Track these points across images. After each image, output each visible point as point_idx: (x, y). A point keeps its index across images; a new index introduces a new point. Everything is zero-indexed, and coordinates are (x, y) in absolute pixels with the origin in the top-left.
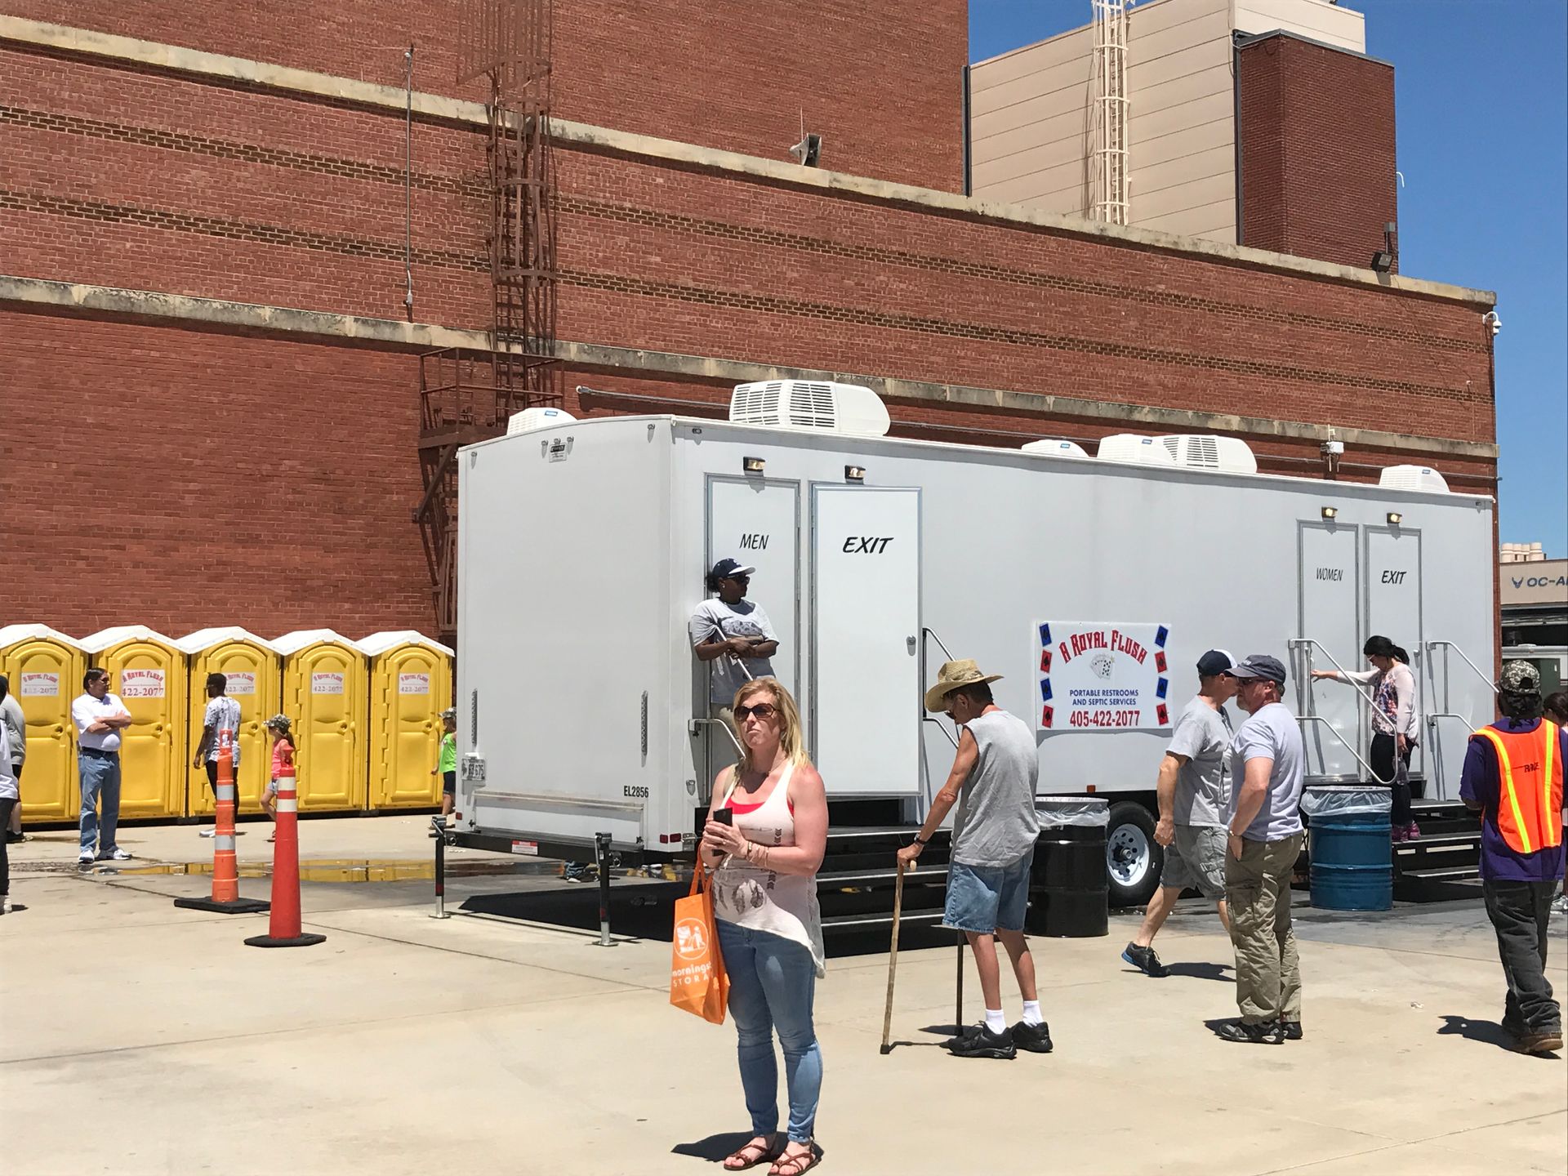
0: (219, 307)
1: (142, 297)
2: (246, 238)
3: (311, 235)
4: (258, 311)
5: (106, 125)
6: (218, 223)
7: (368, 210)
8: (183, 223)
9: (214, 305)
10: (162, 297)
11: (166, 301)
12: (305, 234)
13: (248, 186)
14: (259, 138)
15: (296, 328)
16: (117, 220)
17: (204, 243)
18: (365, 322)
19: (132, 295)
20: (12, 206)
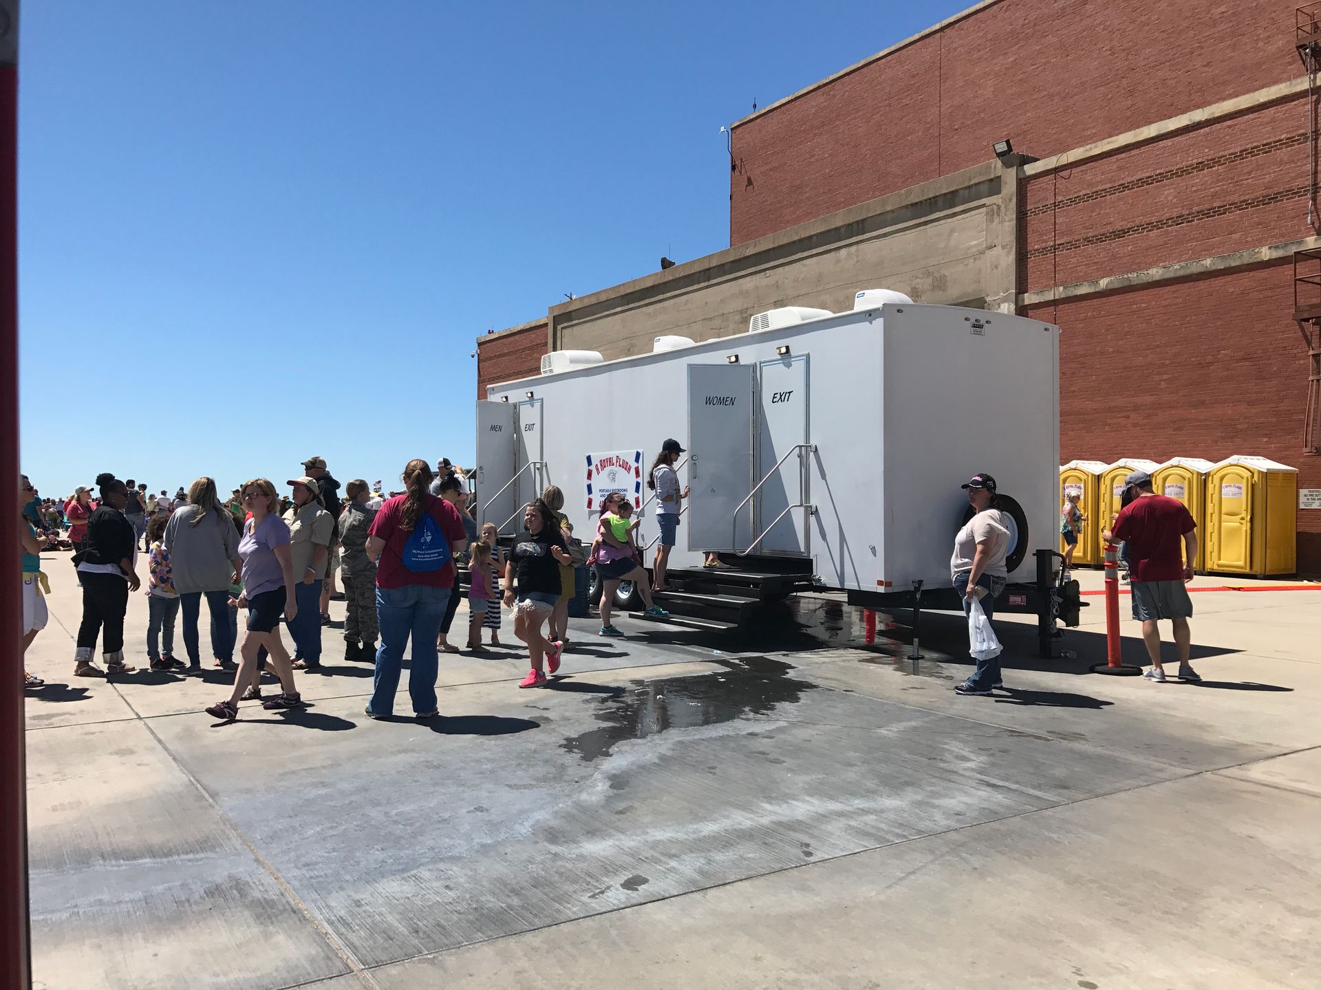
0: (1179, 267)
1: (1135, 275)
2: (1198, 220)
3: (1241, 202)
4: (1202, 262)
5: (1118, 186)
6: (1179, 217)
7: (1282, 170)
8: (1160, 224)
9: (1175, 267)
10: (1145, 272)
11: (1148, 273)
12: (1236, 203)
13: (1199, 187)
14: (1208, 154)
15: (1227, 266)
16: (1124, 236)
17: (1172, 232)
18: (1277, 247)
19: (1130, 275)
20: (1074, 248)
